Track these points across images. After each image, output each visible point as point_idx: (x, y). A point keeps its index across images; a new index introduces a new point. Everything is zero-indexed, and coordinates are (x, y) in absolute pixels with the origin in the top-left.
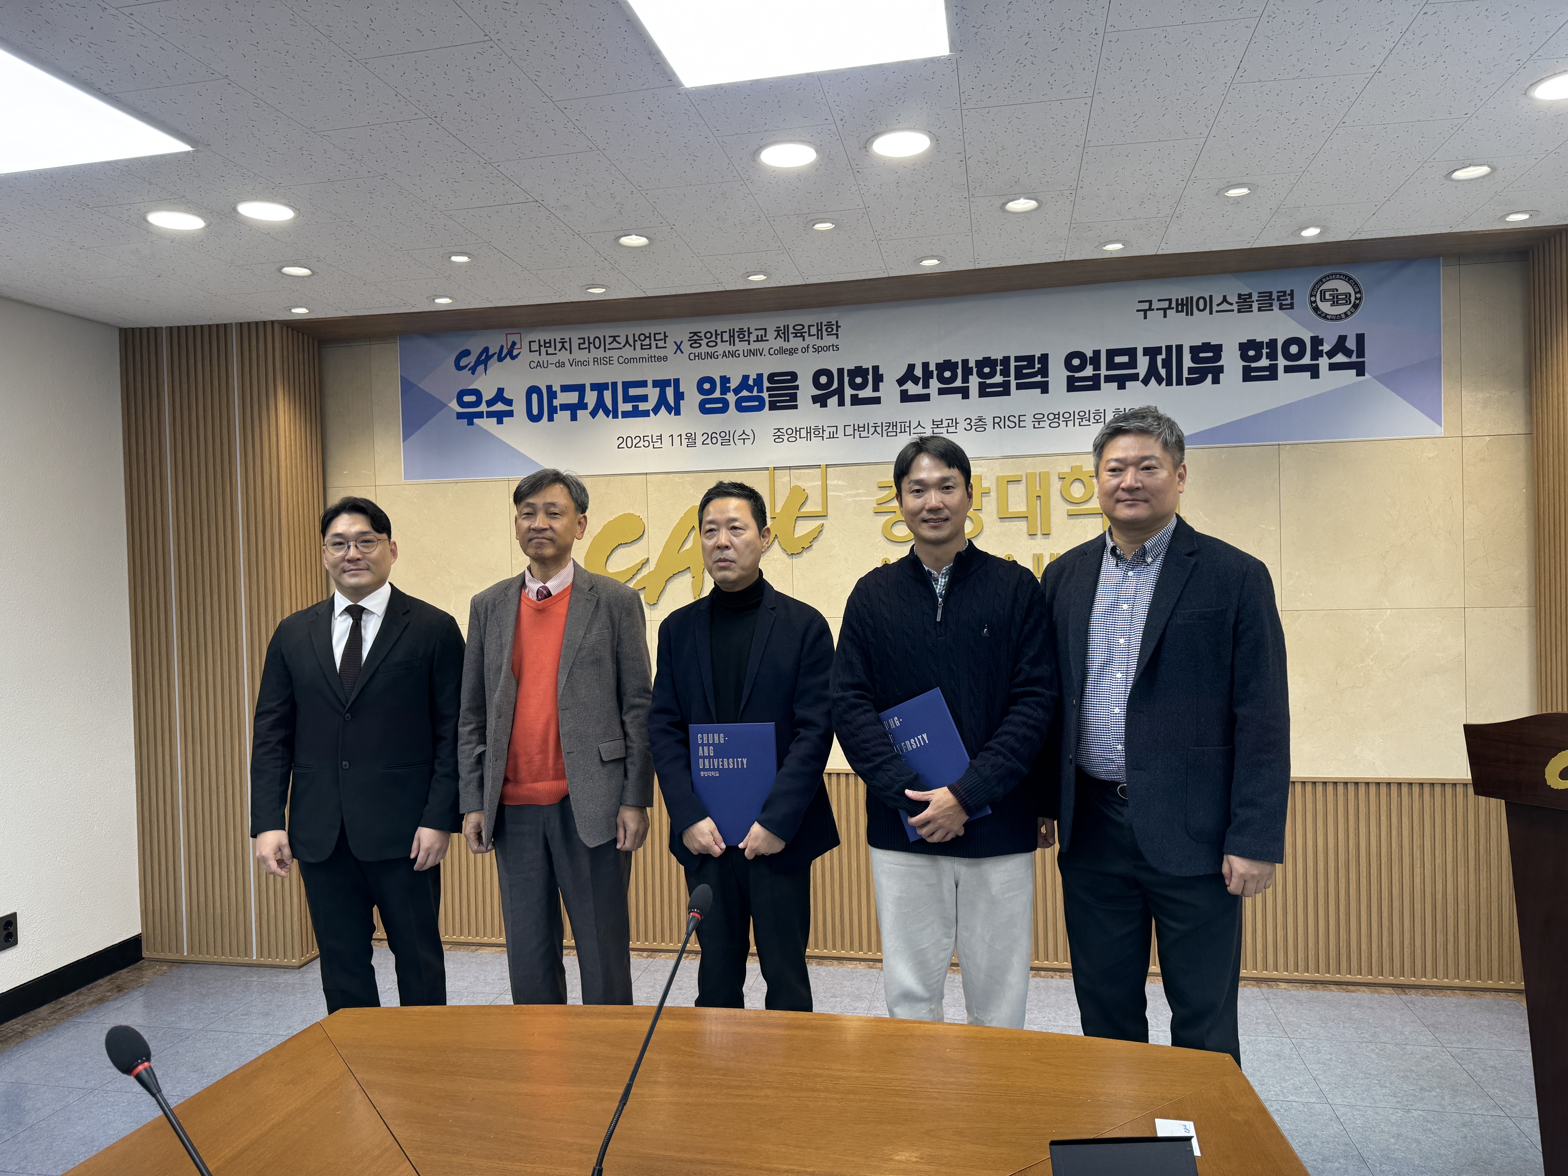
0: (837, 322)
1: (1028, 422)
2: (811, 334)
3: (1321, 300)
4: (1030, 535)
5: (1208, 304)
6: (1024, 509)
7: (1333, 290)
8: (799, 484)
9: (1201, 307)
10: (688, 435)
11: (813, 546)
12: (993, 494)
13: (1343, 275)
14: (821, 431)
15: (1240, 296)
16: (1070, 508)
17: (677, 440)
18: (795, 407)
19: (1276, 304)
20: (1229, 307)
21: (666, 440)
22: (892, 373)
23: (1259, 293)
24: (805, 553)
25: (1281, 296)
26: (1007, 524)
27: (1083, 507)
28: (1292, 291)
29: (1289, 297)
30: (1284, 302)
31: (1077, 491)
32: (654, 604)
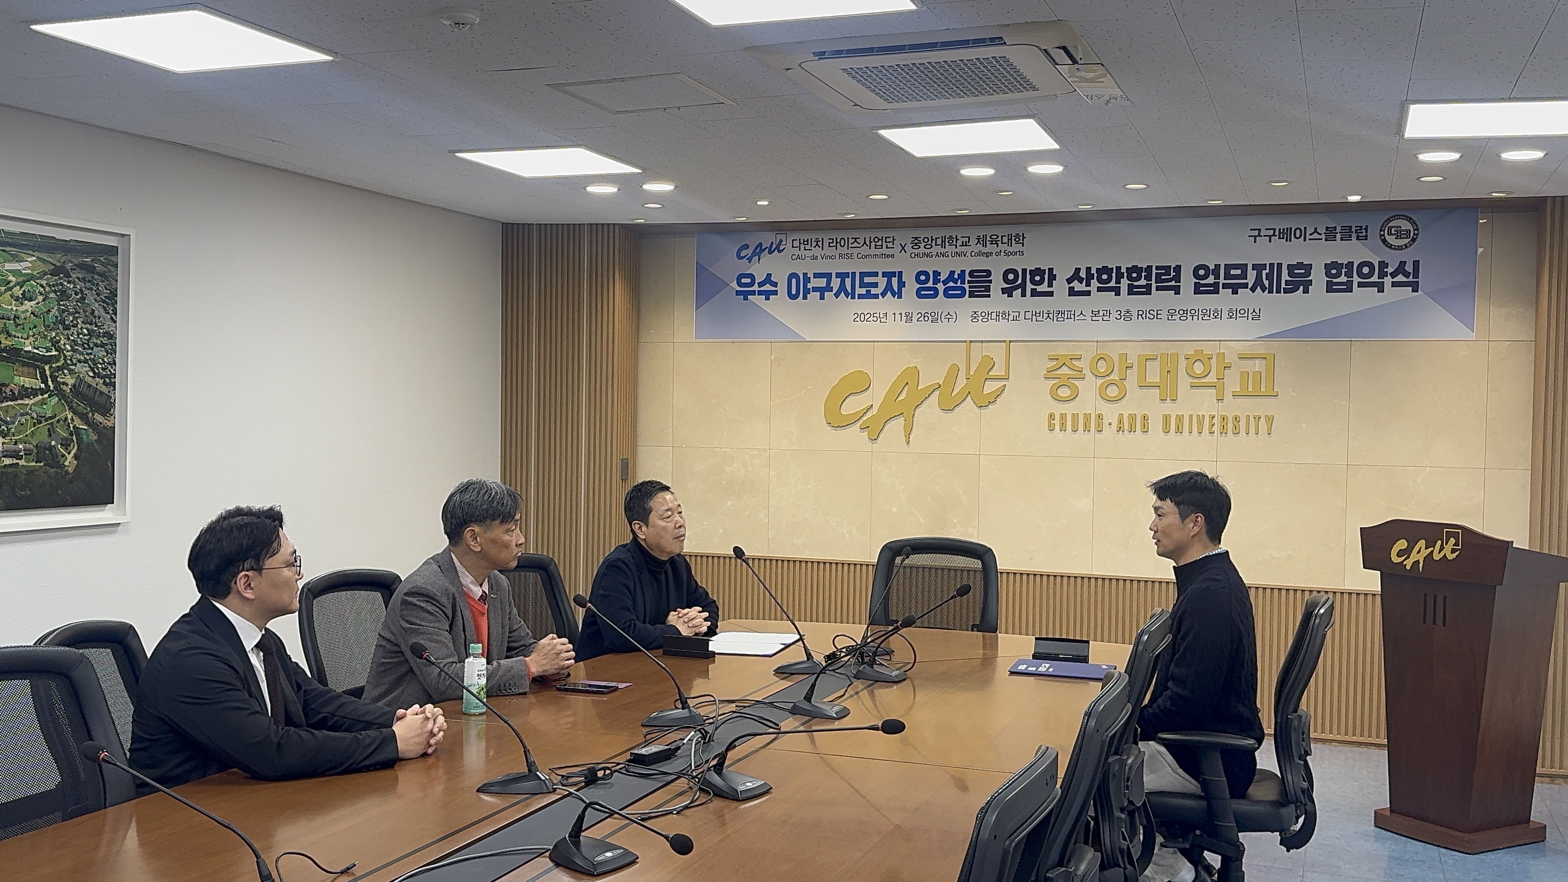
0: (1023, 234)
1: (1164, 315)
2: (1003, 242)
3: (1388, 235)
4: (1161, 400)
5: (1303, 233)
6: (1158, 380)
7: (1397, 227)
8: (988, 354)
9: (1298, 236)
10: (907, 314)
11: (997, 402)
12: (1135, 368)
13: (1406, 216)
14: (1007, 315)
15: (1327, 227)
16: (1192, 381)
17: (898, 317)
18: (989, 296)
19: (1354, 235)
20: (1319, 237)
21: (890, 316)
22: (1063, 274)
23: (1342, 227)
24: (990, 406)
25: (1359, 230)
26: (1145, 391)
27: (1202, 381)
28: (1367, 226)
29: (1364, 231)
30: (1360, 235)
31: (1198, 368)
32: (875, 439)
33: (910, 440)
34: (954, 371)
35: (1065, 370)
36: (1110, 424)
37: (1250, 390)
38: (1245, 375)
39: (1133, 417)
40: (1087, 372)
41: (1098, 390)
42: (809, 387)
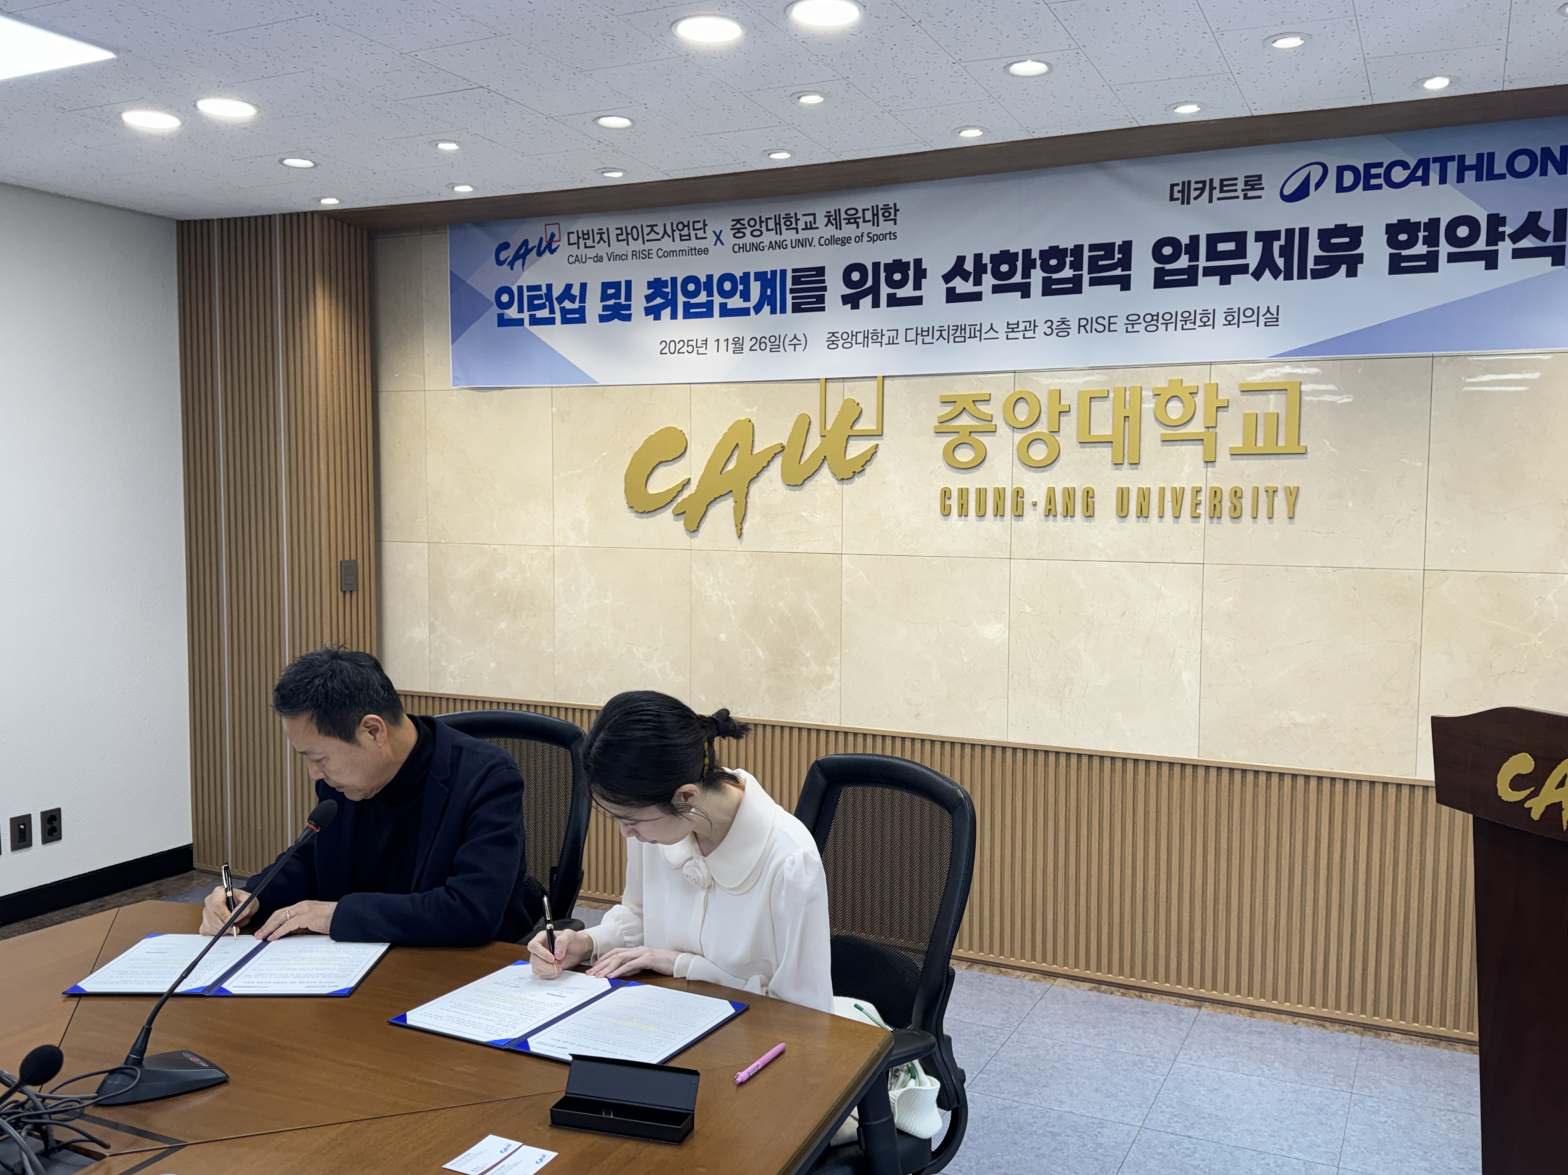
4: (1115, 464)
6: (1109, 432)
8: (853, 397)
11: (865, 471)
12: (1074, 413)
16: (1165, 431)
24: (856, 479)
26: (1089, 450)
27: (1181, 431)
31: (1175, 411)
32: (694, 531)
33: (744, 531)
34: (803, 426)
35: (965, 421)
36: (1035, 504)
37: (1260, 444)
38: (1252, 422)
39: (1069, 494)
40: (999, 421)
41: (1015, 451)
42: (605, 454)
